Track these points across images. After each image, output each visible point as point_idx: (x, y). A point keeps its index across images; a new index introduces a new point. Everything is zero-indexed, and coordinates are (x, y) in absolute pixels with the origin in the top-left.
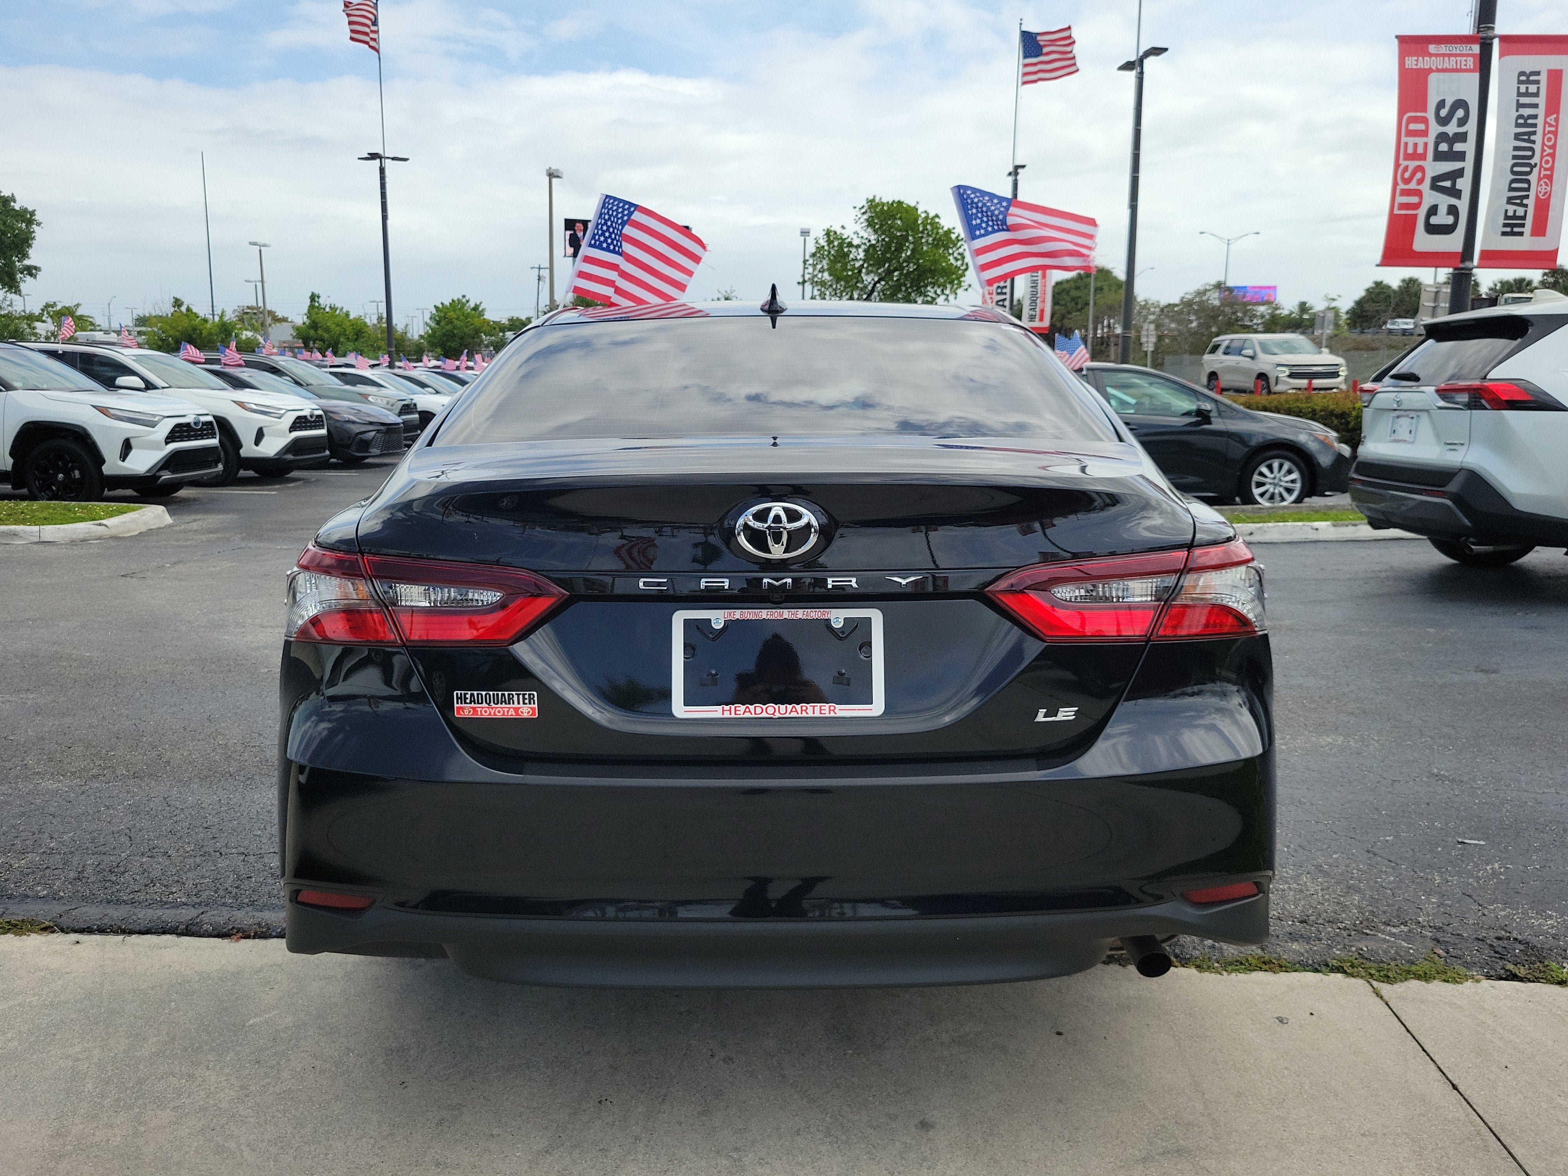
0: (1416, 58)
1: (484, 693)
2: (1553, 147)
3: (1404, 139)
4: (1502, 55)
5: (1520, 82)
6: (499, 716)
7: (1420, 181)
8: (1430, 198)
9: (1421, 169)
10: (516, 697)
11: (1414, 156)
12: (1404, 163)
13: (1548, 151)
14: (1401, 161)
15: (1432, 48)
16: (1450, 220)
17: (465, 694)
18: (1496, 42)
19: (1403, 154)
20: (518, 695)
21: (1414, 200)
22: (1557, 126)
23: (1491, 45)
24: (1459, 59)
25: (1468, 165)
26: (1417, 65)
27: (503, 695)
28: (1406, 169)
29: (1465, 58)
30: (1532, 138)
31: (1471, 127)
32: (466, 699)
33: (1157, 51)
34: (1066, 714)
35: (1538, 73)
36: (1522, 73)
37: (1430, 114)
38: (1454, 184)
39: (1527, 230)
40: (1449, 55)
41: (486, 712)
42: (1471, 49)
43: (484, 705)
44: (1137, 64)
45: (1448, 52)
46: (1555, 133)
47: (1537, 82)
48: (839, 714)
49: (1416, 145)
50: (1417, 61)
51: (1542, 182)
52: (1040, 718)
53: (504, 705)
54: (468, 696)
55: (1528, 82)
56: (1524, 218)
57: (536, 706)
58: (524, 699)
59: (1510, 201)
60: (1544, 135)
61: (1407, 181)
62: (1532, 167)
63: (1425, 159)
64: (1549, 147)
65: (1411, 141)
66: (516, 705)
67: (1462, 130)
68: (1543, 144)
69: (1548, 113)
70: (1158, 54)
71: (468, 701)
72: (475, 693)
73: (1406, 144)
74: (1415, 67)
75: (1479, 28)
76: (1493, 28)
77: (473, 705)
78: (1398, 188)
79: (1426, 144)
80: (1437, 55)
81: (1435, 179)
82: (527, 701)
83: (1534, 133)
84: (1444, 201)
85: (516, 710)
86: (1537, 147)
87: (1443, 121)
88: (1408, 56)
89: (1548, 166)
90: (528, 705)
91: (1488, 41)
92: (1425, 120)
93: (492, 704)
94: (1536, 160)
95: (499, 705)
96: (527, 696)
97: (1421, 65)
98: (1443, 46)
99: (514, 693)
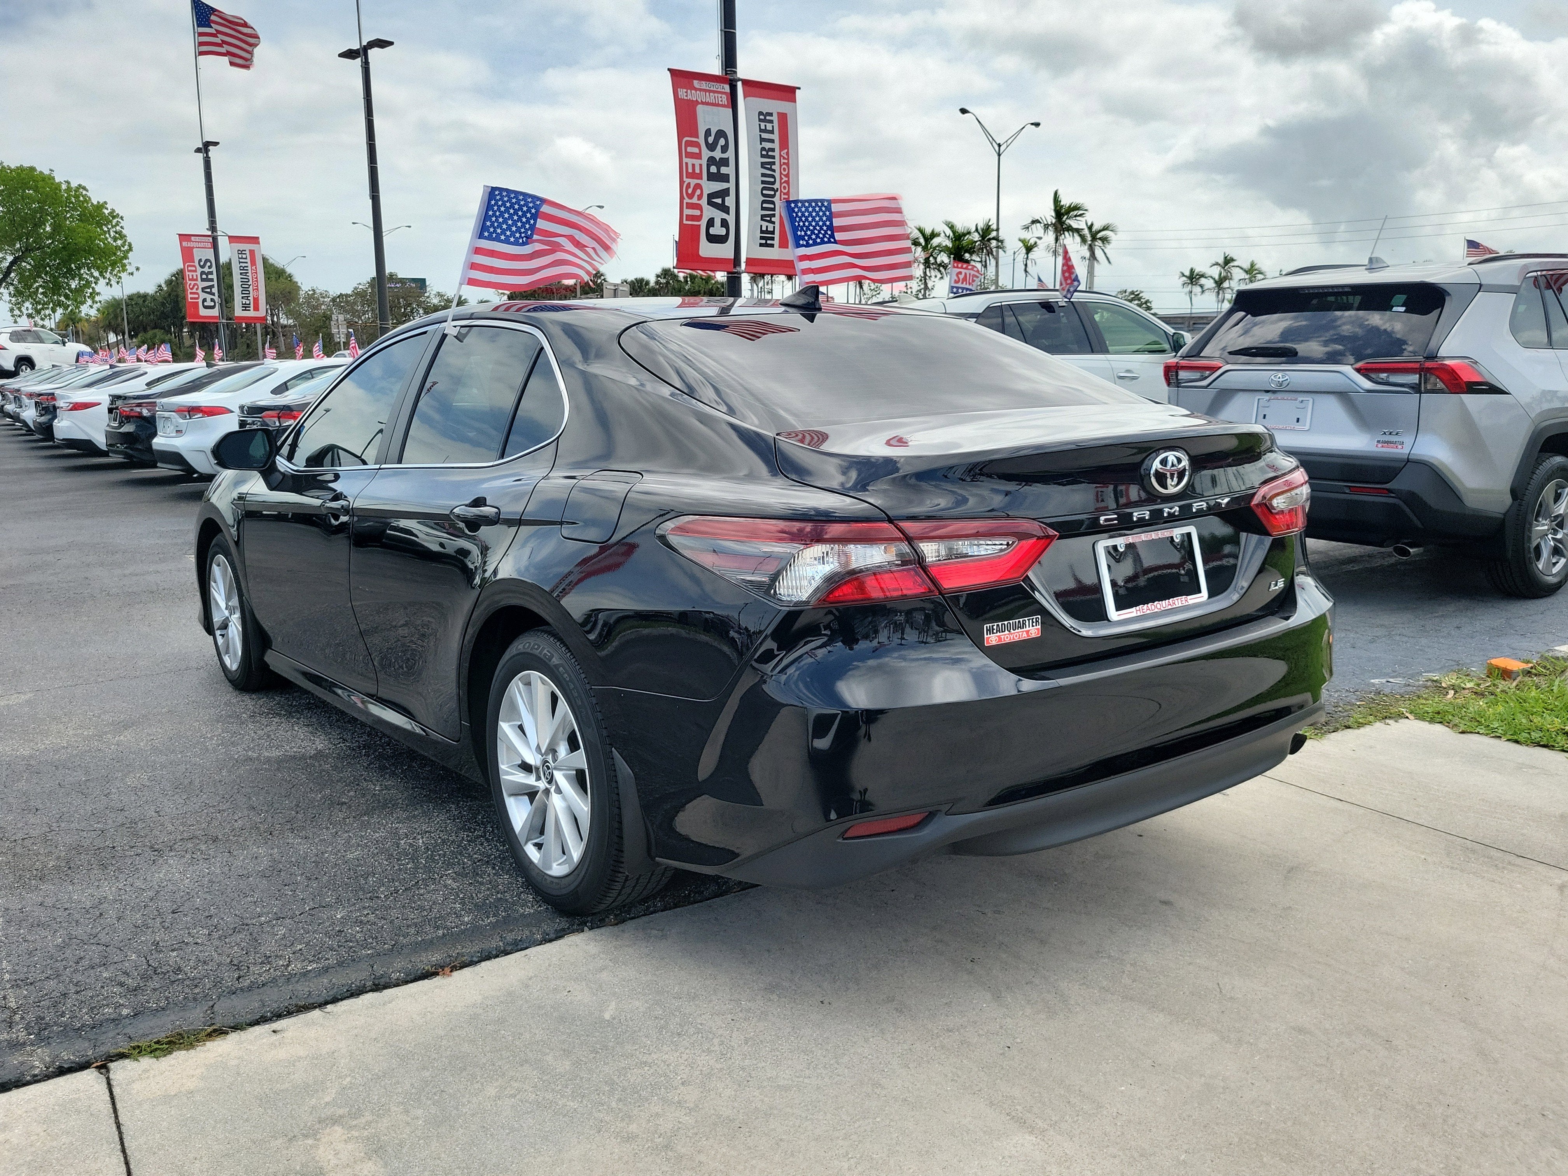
0: (685, 90)
1: (1006, 623)
2: (787, 176)
3: (685, 160)
4: (745, 97)
5: (760, 120)
6: (1017, 639)
7: (700, 197)
8: (709, 212)
9: (698, 186)
10: (1027, 621)
11: (693, 175)
12: (687, 181)
13: (785, 179)
14: (685, 179)
15: (696, 83)
16: (723, 232)
17: (993, 626)
19: (685, 173)
20: (1029, 620)
21: (697, 212)
22: (788, 159)
23: (736, 86)
24: (716, 95)
25: (731, 185)
26: (687, 96)
27: (1019, 622)
28: (689, 185)
29: (720, 95)
30: (773, 167)
31: (730, 154)
32: (993, 629)
33: (382, 44)
34: (1281, 584)
35: (771, 114)
36: (760, 113)
37: (701, 140)
38: (723, 201)
39: (776, 242)
40: (710, 91)
41: (1007, 638)
42: (723, 88)
43: (1007, 632)
45: (708, 88)
46: (788, 164)
47: (771, 122)
48: (1191, 602)
49: (693, 165)
50: (686, 92)
52: (1273, 588)
53: (1020, 630)
54: (995, 627)
55: (764, 121)
56: (773, 232)
57: (1040, 627)
58: (1033, 622)
59: (763, 217)
60: (781, 166)
61: (691, 196)
62: (776, 191)
63: (701, 179)
64: (785, 176)
65: (690, 161)
66: (1028, 628)
67: (724, 156)
68: (781, 173)
69: (781, 149)
71: (995, 631)
72: (1000, 624)
73: (687, 164)
74: (686, 98)
75: (726, 71)
77: (998, 634)
78: (685, 201)
79: (701, 165)
80: (701, 90)
81: (711, 196)
82: (1034, 624)
83: (774, 163)
84: (718, 215)
85: (1027, 632)
87: (711, 147)
88: (681, 88)
89: (785, 191)
90: (1035, 627)
91: (734, 83)
93: (1012, 630)
95: (1017, 631)
96: (1034, 620)
97: (689, 97)
98: (704, 82)
99: (1026, 619)
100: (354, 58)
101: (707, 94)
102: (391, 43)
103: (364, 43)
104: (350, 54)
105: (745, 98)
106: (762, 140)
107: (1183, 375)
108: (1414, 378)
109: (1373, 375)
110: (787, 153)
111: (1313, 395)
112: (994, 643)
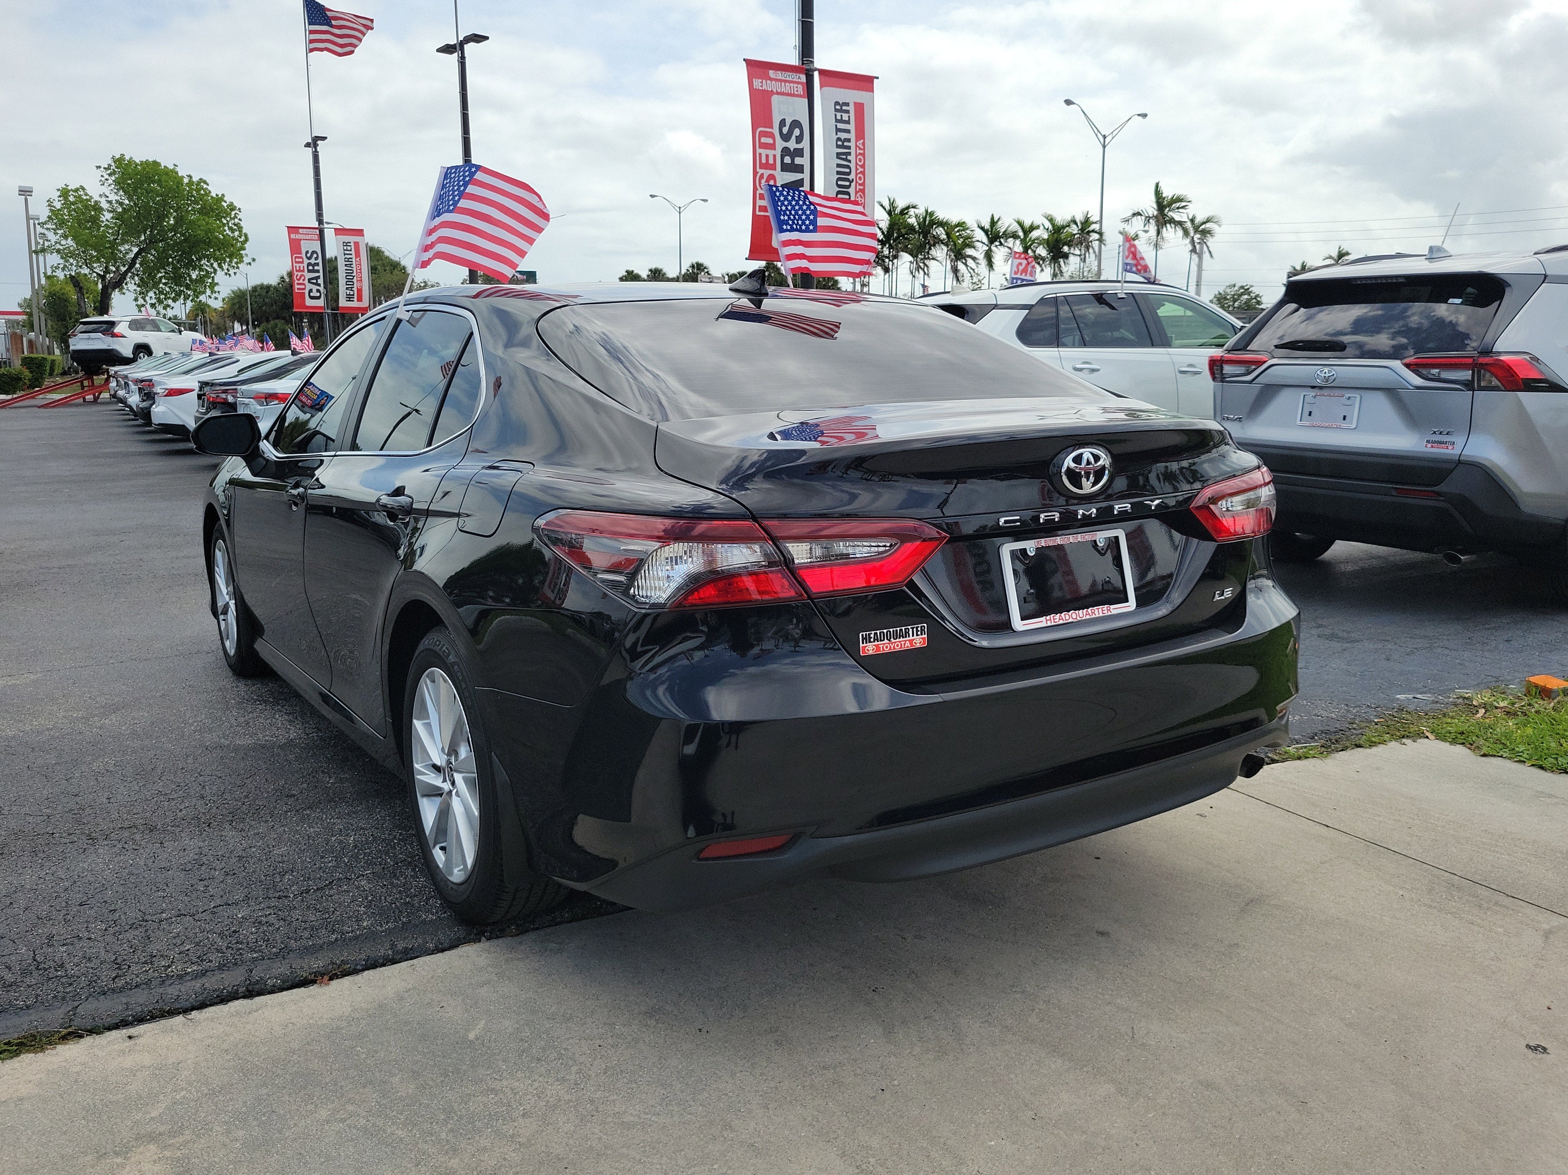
0: (760, 80)
1: (885, 631)
2: (863, 166)
3: (758, 151)
4: (821, 86)
5: (836, 110)
6: (898, 649)
10: (911, 630)
11: (766, 166)
12: (760, 171)
13: (861, 170)
14: (758, 170)
15: (772, 73)
17: (869, 634)
18: (816, 74)
19: (760, 164)
20: (913, 628)
22: (864, 149)
23: (812, 76)
24: (792, 85)
25: (806, 176)
26: (762, 86)
27: (901, 630)
28: (762, 176)
29: (796, 85)
30: (849, 157)
31: (805, 144)
32: (870, 638)
33: (478, 38)
34: (1228, 593)
35: (847, 104)
36: (837, 103)
40: (785, 81)
41: (887, 647)
42: (799, 78)
43: (886, 641)
44: (458, 48)
45: (783, 78)
46: (863, 155)
47: (847, 112)
48: (1114, 612)
49: (767, 156)
50: (762, 82)
51: (858, 195)
52: (1217, 598)
53: (902, 639)
54: (872, 636)
55: (841, 111)
57: (926, 636)
58: (917, 631)
60: (856, 156)
62: (851, 182)
64: (861, 166)
65: (764, 152)
66: (911, 638)
68: (857, 164)
70: (478, 42)
71: (872, 640)
72: (878, 632)
73: (760, 154)
74: (761, 88)
75: (803, 61)
76: (812, 62)
77: (876, 643)
78: (758, 192)
79: (775, 156)
80: (776, 80)
82: (919, 633)
83: (849, 154)
85: (911, 641)
86: (853, 165)
87: (786, 138)
88: (756, 78)
89: (861, 182)
90: (920, 636)
91: (811, 73)
92: (772, 135)
93: (892, 639)
94: (852, 176)
95: (898, 640)
96: (919, 629)
97: (764, 87)
98: (779, 72)
99: (909, 627)
100: (451, 53)
101: (783, 84)
102: (487, 38)
103: (461, 38)
104: (447, 49)
105: (821, 88)
106: (838, 130)
107: (1228, 369)
108: (1466, 375)
109: (1424, 372)
110: (863, 144)
111: (1362, 392)
112: (871, 652)
